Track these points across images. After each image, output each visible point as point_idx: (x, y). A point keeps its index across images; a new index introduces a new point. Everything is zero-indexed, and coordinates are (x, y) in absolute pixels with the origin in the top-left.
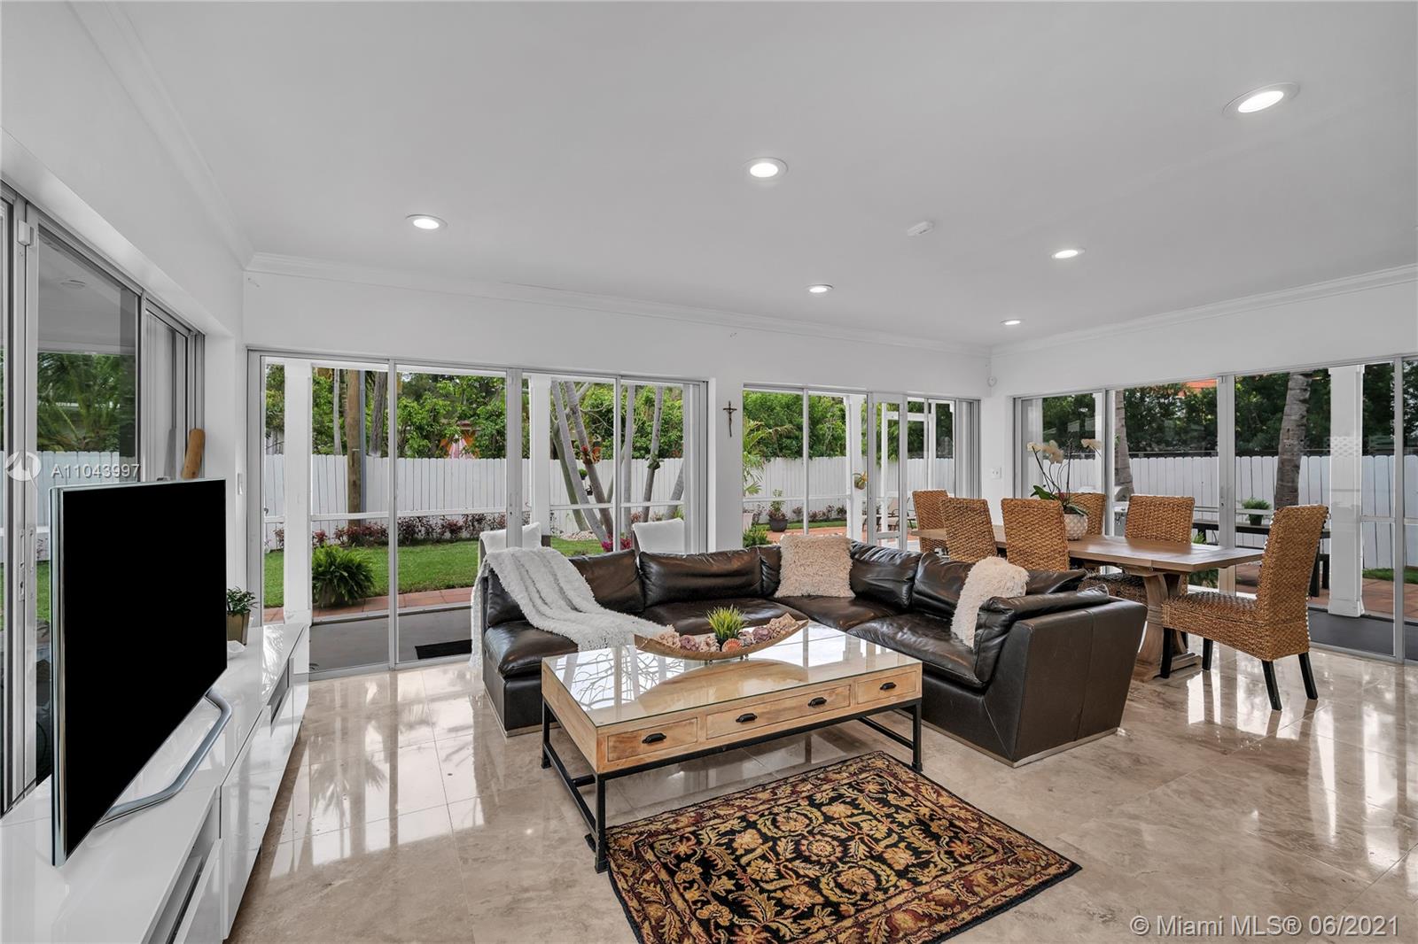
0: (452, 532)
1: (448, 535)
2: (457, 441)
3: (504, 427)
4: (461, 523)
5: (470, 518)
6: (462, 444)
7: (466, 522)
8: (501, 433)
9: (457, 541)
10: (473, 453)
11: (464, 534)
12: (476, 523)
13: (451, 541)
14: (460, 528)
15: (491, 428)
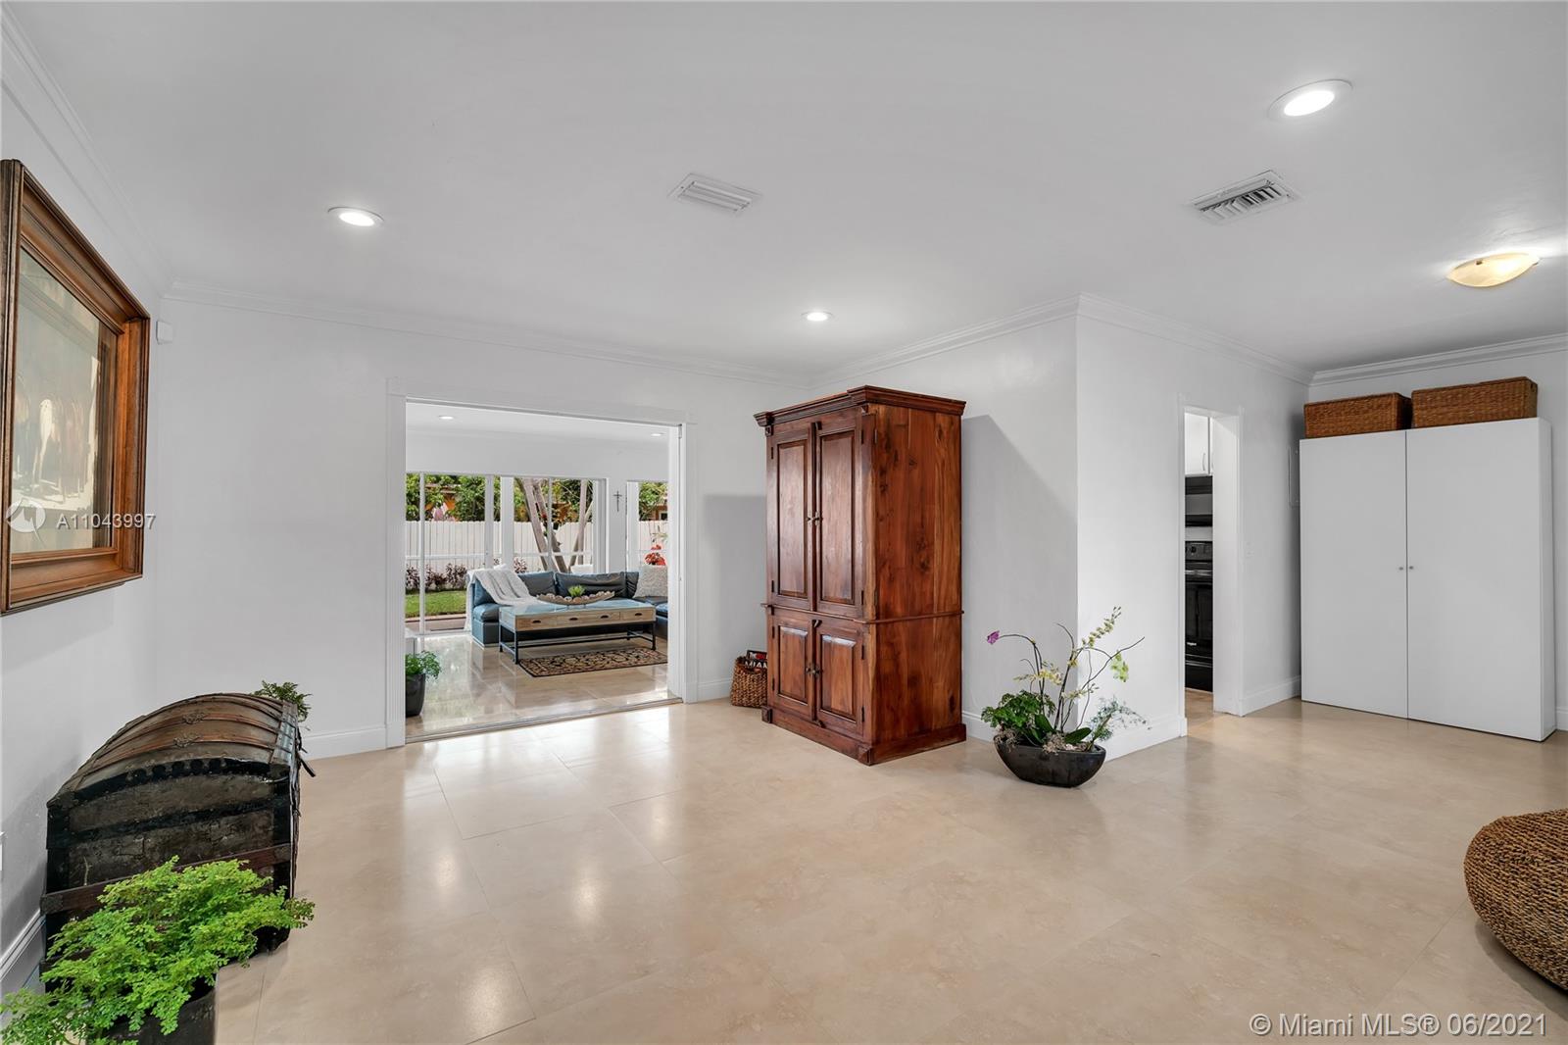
0: (437, 583)
1: (433, 586)
2: (440, 505)
3: (483, 494)
4: (445, 576)
5: (453, 572)
6: (444, 508)
7: (449, 575)
8: (481, 500)
9: (442, 591)
10: (455, 516)
11: (448, 585)
12: (458, 576)
13: (436, 591)
14: (445, 580)
15: (470, 495)
